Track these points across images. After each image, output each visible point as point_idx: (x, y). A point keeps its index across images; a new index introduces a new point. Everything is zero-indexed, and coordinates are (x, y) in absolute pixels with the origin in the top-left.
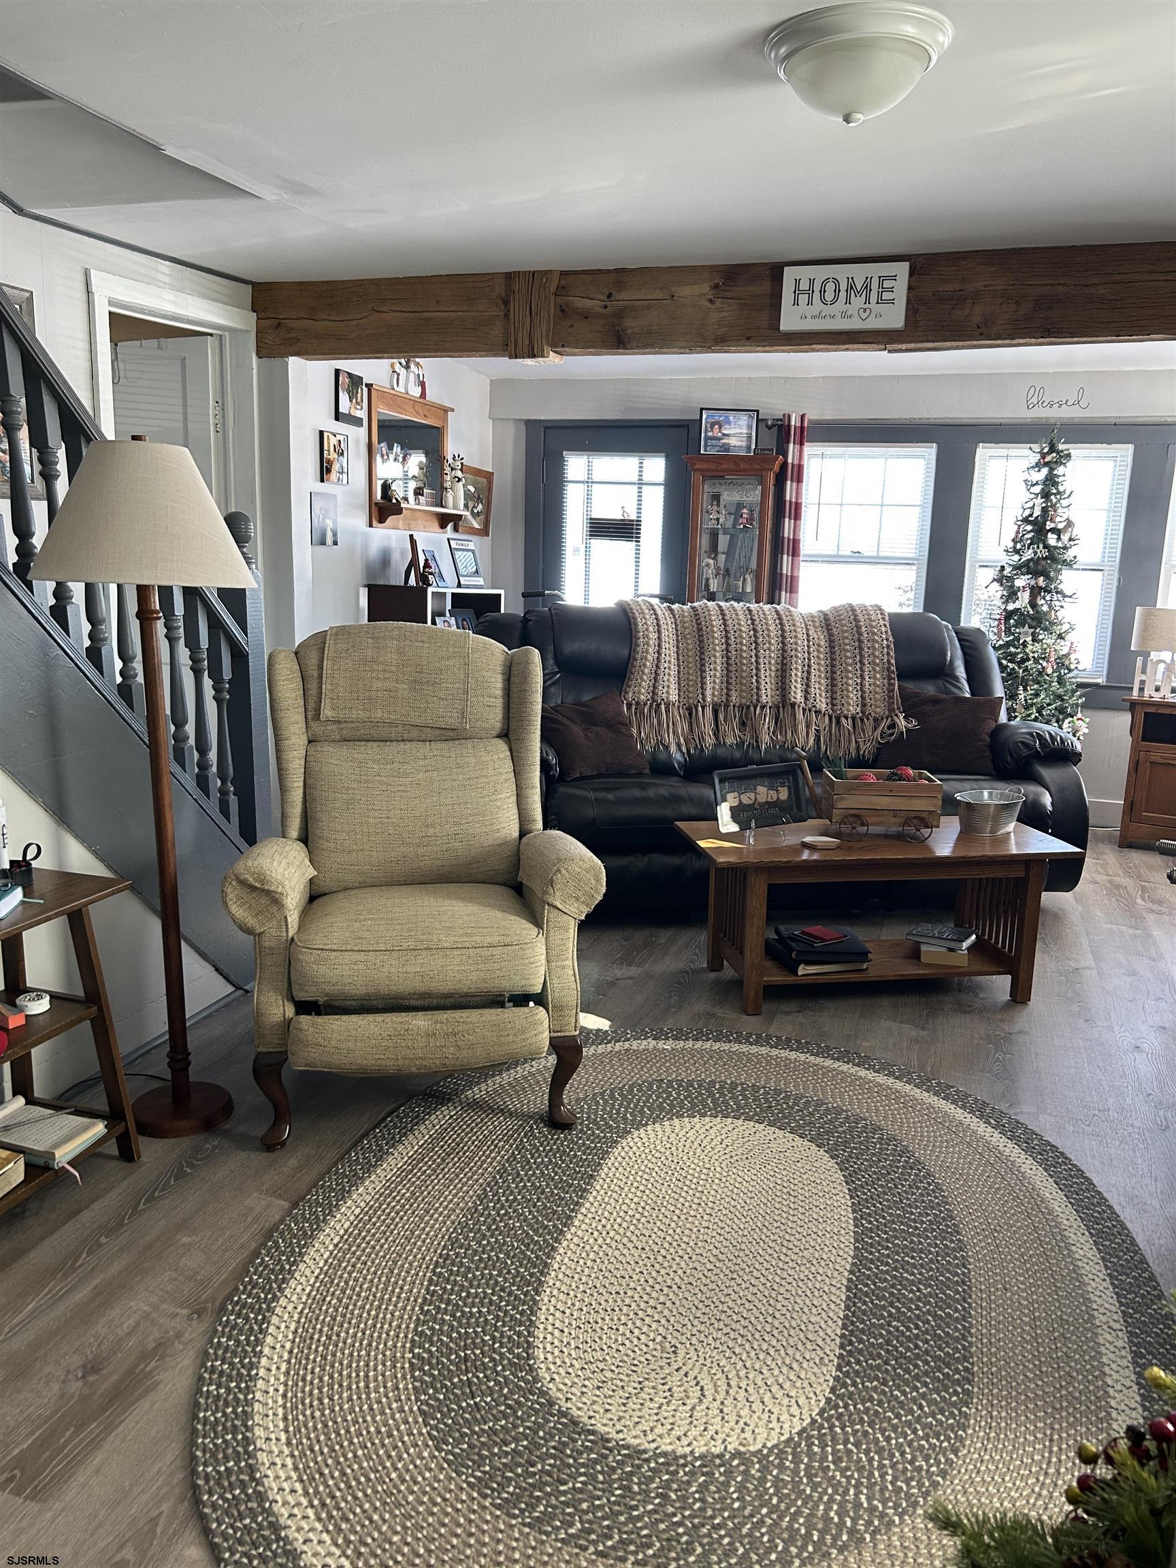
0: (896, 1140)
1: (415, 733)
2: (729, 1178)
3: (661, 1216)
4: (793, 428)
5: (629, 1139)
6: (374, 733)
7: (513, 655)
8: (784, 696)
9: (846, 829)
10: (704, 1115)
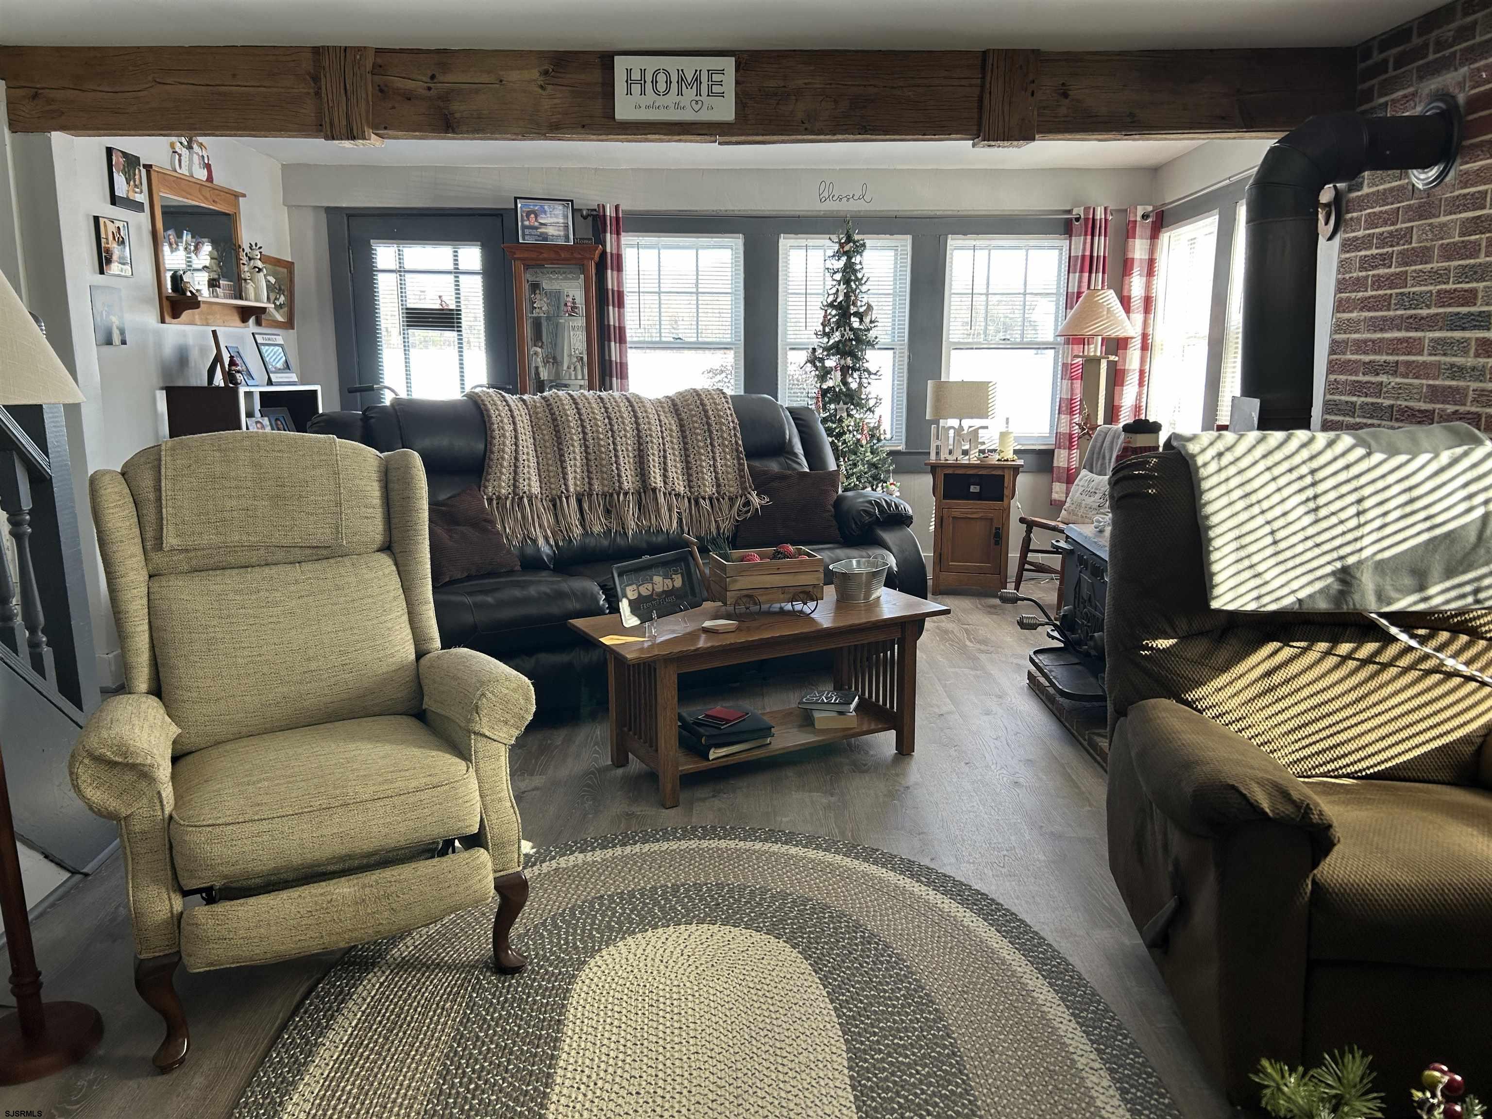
0: (845, 916)
1: (280, 555)
2: (701, 992)
3: (645, 1050)
4: (608, 218)
5: (587, 970)
6: (231, 559)
7: (387, 460)
8: (644, 481)
9: (741, 609)
10: (655, 927)
